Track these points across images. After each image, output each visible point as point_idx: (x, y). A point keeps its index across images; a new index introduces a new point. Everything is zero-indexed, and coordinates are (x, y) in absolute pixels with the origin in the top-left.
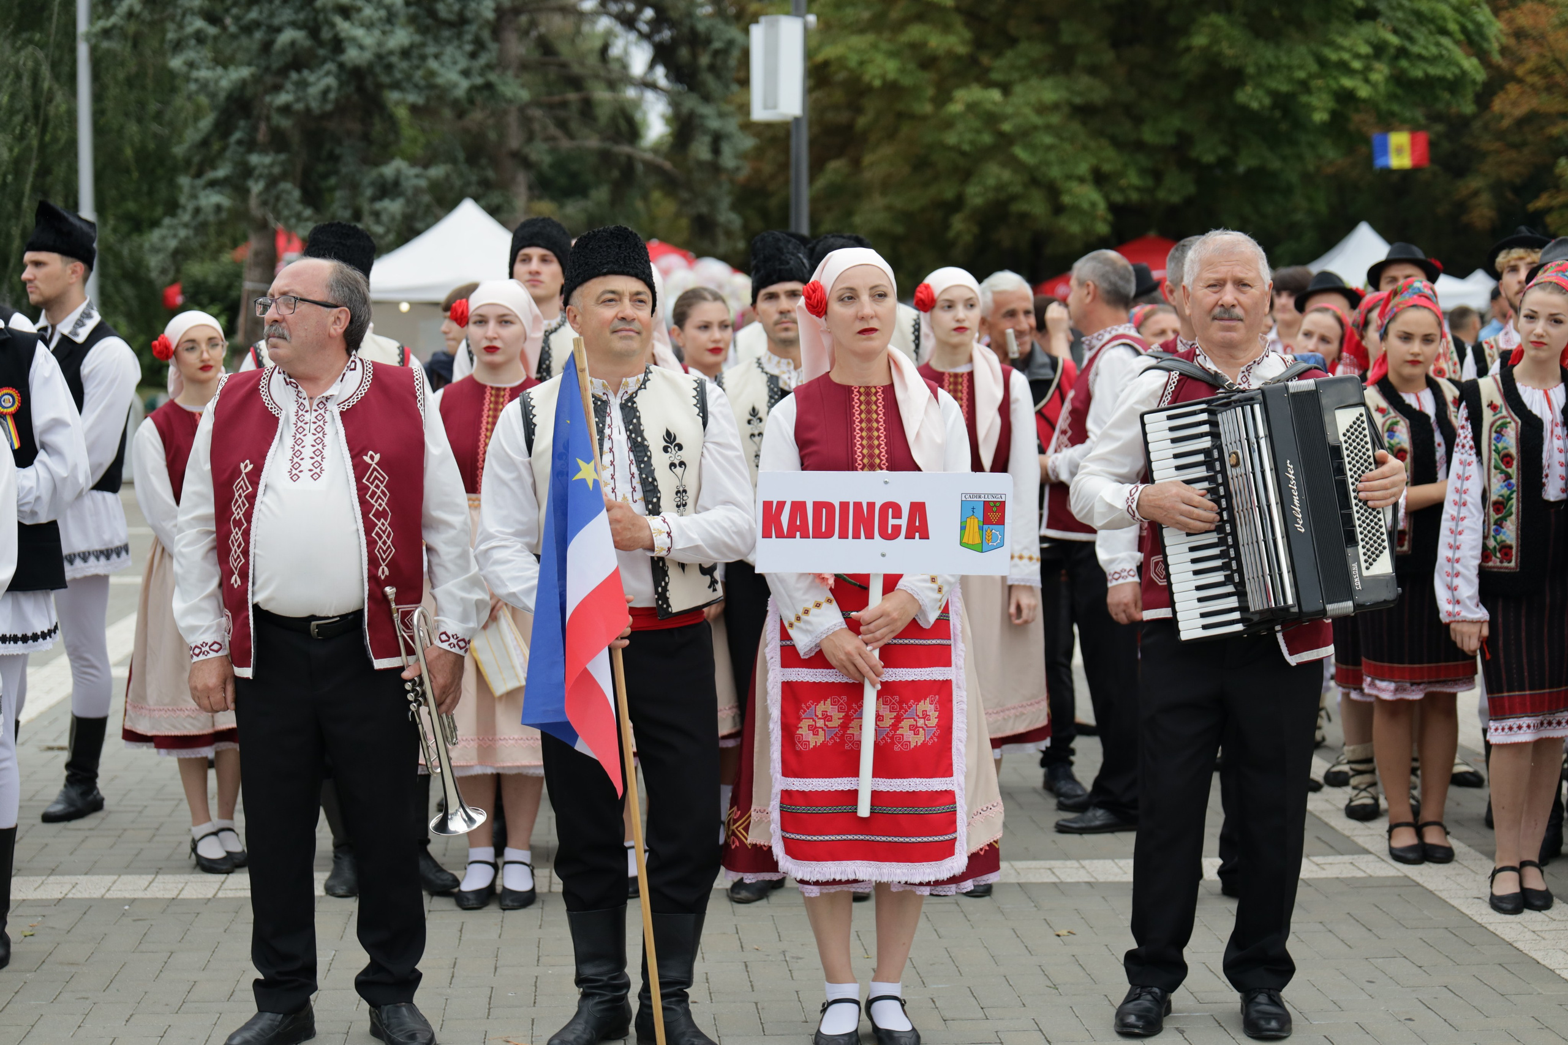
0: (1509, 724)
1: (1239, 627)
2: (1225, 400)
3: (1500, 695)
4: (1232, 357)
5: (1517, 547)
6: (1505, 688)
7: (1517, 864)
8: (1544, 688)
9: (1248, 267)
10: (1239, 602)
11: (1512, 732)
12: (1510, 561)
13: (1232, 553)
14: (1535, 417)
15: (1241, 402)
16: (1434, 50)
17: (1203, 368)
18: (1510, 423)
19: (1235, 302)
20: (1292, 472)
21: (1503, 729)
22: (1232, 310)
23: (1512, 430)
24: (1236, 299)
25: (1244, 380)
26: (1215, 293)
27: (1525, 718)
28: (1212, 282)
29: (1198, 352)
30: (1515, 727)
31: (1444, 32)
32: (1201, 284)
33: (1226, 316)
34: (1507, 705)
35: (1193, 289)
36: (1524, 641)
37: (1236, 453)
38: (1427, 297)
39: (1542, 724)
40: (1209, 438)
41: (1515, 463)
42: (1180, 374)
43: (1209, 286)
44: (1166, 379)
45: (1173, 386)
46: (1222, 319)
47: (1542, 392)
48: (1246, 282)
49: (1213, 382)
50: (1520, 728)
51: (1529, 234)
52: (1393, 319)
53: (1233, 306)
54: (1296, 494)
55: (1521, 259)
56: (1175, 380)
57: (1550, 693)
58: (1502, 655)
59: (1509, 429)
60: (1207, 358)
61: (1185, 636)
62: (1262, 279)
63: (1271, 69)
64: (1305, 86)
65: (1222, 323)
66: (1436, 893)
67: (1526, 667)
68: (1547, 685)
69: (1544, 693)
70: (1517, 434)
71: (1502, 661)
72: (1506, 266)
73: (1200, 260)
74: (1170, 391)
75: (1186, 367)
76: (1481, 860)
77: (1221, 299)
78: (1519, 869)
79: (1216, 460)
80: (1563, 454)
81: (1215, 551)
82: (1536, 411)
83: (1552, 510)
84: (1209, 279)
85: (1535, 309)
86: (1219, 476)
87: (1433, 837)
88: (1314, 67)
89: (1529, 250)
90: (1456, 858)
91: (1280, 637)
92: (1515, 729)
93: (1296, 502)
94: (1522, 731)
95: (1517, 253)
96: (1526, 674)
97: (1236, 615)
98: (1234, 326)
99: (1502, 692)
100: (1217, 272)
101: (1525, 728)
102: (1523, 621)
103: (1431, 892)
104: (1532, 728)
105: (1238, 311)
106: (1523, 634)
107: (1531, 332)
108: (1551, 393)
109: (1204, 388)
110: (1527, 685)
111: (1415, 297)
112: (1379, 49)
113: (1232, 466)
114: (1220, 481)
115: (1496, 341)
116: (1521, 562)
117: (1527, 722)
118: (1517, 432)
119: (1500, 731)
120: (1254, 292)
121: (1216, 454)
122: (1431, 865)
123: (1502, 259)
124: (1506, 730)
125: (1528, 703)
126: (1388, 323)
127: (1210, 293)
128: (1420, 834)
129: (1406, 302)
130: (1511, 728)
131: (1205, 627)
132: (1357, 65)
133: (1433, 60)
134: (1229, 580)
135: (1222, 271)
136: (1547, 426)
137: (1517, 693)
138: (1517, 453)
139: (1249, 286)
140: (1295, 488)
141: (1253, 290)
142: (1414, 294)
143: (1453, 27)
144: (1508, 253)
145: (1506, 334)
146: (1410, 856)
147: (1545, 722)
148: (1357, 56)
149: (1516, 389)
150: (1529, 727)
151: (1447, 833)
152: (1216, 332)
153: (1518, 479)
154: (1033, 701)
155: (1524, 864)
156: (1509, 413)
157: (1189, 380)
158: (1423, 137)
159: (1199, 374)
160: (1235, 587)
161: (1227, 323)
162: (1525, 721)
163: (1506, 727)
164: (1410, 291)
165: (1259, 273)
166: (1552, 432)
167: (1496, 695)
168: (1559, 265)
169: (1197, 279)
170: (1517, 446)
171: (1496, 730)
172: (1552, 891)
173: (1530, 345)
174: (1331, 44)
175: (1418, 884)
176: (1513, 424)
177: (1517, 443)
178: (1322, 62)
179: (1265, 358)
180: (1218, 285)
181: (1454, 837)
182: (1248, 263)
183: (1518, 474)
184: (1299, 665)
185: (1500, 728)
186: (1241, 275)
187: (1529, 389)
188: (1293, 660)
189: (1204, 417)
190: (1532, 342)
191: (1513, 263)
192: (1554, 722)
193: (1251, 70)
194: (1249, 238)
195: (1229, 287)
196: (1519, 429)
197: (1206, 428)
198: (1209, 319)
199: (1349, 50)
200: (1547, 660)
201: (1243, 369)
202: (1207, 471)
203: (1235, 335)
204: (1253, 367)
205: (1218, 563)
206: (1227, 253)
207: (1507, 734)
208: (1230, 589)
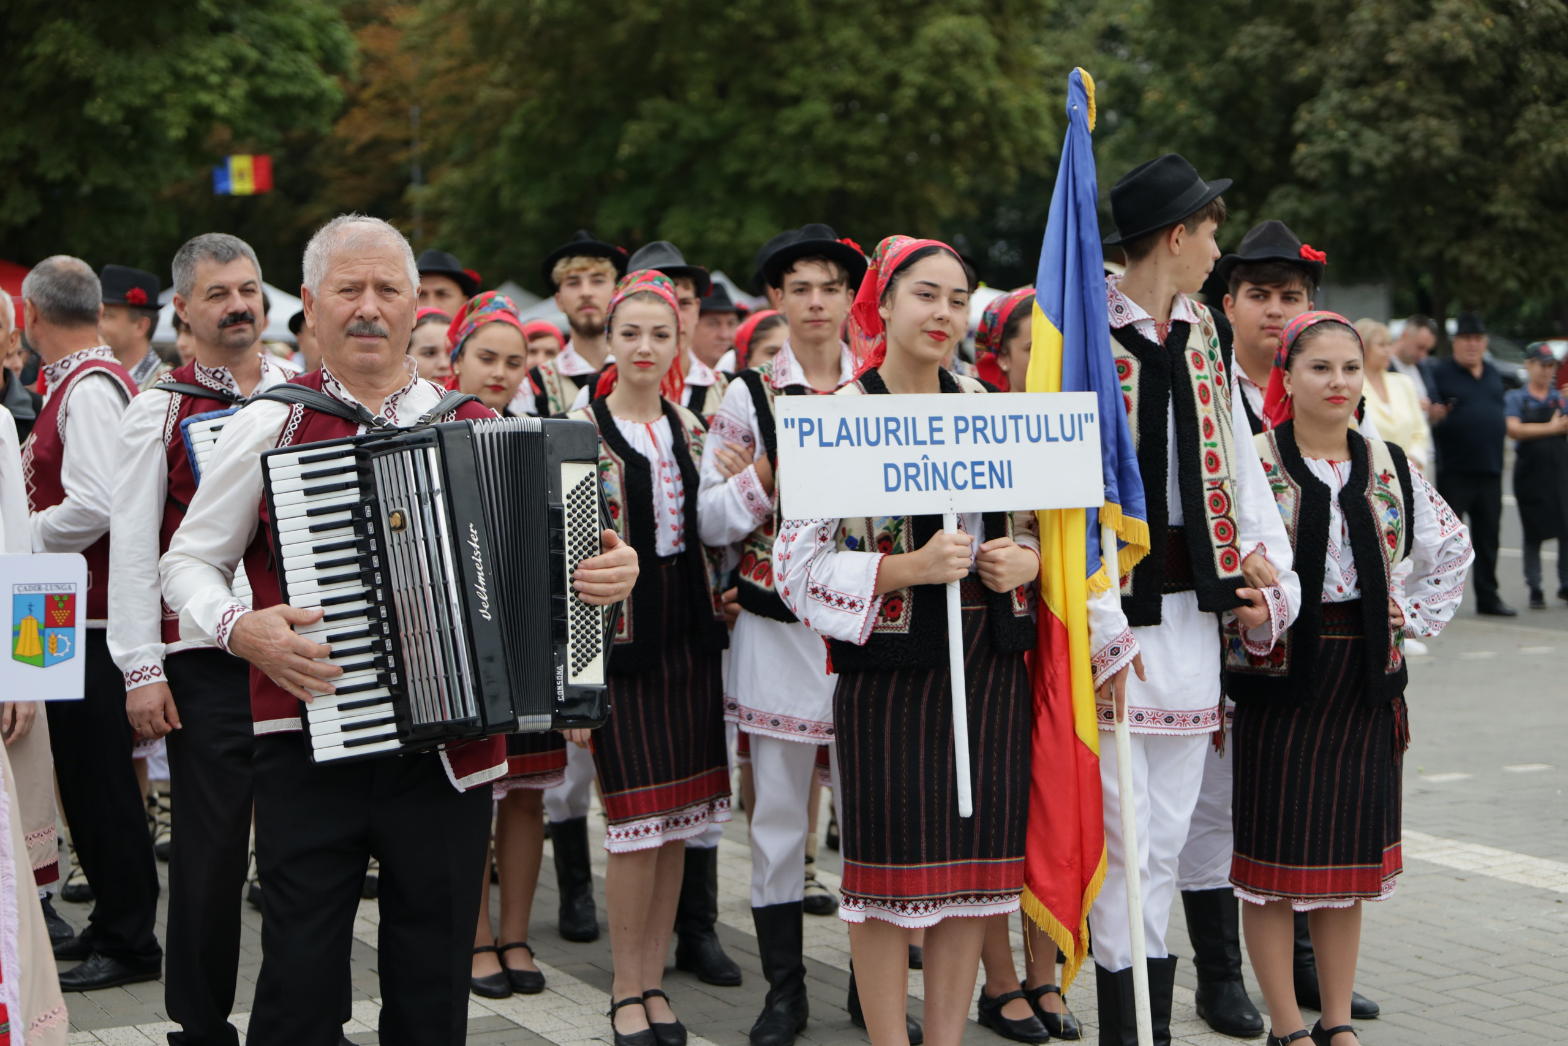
0: (634, 827)
1: (394, 744)
2: (382, 441)
3: (620, 793)
4: (372, 385)
5: (629, 613)
6: (626, 784)
7: (637, 994)
8: (670, 780)
9: (394, 267)
10: (395, 709)
11: (639, 837)
12: (621, 632)
13: (389, 645)
14: (640, 456)
15: (408, 444)
16: (288, 68)
17: (335, 398)
18: (611, 464)
19: (378, 314)
20: (476, 540)
21: (627, 834)
22: (374, 323)
23: (615, 473)
24: (379, 309)
25: (390, 414)
26: (351, 300)
27: (653, 819)
28: (346, 286)
29: (325, 377)
30: (641, 830)
31: (300, 48)
32: (331, 288)
33: (367, 332)
34: (630, 805)
35: (319, 294)
36: (643, 726)
37: (402, 514)
38: (511, 313)
39: (667, 824)
40: (357, 490)
41: (621, 512)
42: (306, 407)
43: (343, 291)
44: (287, 414)
45: (296, 423)
46: (360, 336)
47: (643, 427)
48: (392, 286)
49: (352, 417)
50: (647, 830)
51: (590, 240)
52: (472, 335)
53: (376, 318)
54: (481, 569)
55: (584, 269)
56: (299, 415)
57: (677, 786)
58: (618, 744)
59: (611, 472)
60: (340, 385)
61: (320, 756)
62: (411, 283)
63: (123, 81)
64: (158, 100)
65: (360, 340)
66: (544, 1035)
67: (648, 756)
68: (673, 776)
69: (670, 787)
70: (621, 478)
71: (620, 751)
72: (565, 276)
73: (330, 255)
74: (292, 429)
75: (313, 398)
76: (575, 984)
77: (359, 308)
78: (642, 1000)
79: (369, 520)
80: (674, 500)
81: (366, 642)
82: (640, 448)
83: (663, 567)
84: (343, 281)
85: (635, 323)
86: (373, 542)
87: (518, 962)
88: (168, 81)
89: (592, 259)
90: (547, 985)
91: (444, 757)
92: (642, 833)
93: (481, 580)
94: (650, 835)
95: (578, 262)
96: (649, 765)
97: (391, 728)
98: (376, 345)
99: (623, 789)
100: (353, 272)
101: (653, 831)
102: (640, 701)
103: (538, 1034)
104: (660, 829)
105: (381, 325)
106: (642, 717)
107: (634, 351)
108: (653, 427)
109: (339, 424)
110: (651, 778)
111: (498, 311)
112: (237, 64)
113: (392, 529)
114: (374, 548)
115: (554, 365)
116: (635, 632)
117: (655, 823)
118: (621, 475)
119: (623, 836)
120: (401, 299)
121: (368, 512)
122: (521, 996)
123: (561, 268)
124: (631, 835)
125: (655, 800)
126: (466, 340)
127: (345, 301)
128: (503, 962)
129: (487, 317)
130: (636, 832)
131: (347, 744)
132: (214, 79)
133: (292, 77)
134: (383, 680)
135: (360, 272)
136: (655, 467)
137: (641, 789)
138: (623, 500)
139: (395, 291)
140: (480, 560)
141: (400, 297)
142: (497, 308)
143: (310, 43)
144: (569, 262)
145: (566, 357)
146: (496, 988)
147: (671, 821)
148: (214, 70)
149: (613, 424)
150: (657, 828)
151: (532, 955)
152: (353, 352)
153: (625, 531)
154: (41, 831)
155: (647, 995)
156: (608, 452)
157: (317, 414)
158: (266, 161)
159: (332, 407)
160: (390, 691)
161: (367, 341)
162: (654, 822)
163: (631, 832)
164: (491, 305)
165: (406, 274)
166: (660, 474)
167: (615, 794)
168: (643, 275)
169: (326, 280)
170: (622, 493)
171: (618, 836)
172: (682, 1021)
173: (634, 367)
174: (185, 56)
175: (519, 1027)
176: (615, 466)
177: (622, 488)
178: (178, 76)
179: (414, 385)
180: (355, 289)
181: (538, 959)
182: (393, 261)
183: (625, 526)
184: (470, 791)
185: (623, 833)
186: (385, 278)
187: (629, 423)
188: (461, 785)
189: (351, 461)
190: (636, 363)
191: (573, 274)
192: (682, 820)
193: (101, 81)
194: (391, 227)
195: (370, 292)
196: (623, 472)
197: (353, 477)
198: (342, 335)
199: (206, 63)
200: (671, 746)
201: (388, 399)
202: (356, 534)
203: (376, 357)
204: (399, 397)
205: (369, 658)
206: (367, 247)
207: (632, 840)
208: (383, 692)
